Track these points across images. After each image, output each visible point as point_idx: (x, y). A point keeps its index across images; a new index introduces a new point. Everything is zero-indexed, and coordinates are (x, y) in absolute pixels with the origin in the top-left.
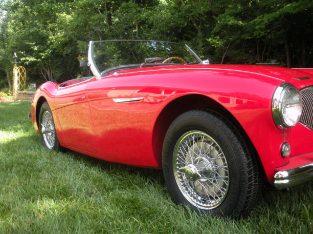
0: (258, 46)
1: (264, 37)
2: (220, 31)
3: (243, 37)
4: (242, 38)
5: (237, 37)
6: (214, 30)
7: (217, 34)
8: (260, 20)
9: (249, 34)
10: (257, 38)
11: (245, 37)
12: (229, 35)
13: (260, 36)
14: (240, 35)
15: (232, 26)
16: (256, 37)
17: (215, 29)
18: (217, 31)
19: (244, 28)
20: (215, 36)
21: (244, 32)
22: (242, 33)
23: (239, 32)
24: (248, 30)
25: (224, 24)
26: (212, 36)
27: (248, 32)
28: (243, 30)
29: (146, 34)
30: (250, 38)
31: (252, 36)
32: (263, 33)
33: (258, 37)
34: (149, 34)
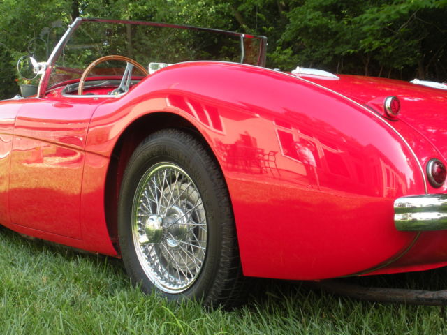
0: (366, 69)
1: (378, 51)
2: (295, 39)
3: (338, 51)
4: (336, 53)
5: (327, 50)
6: (283, 38)
7: (286, 45)
8: (371, 16)
9: (350, 46)
10: (365, 52)
11: (341, 50)
12: (311, 46)
13: (371, 50)
14: (333, 46)
15: (317, 30)
16: (363, 50)
17: (286, 36)
18: (289, 39)
19: (341, 34)
20: (282, 49)
21: (340, 41)
22: (337, 43)
23: (330, 42)
24: (347, 37)
25: (302, 26)
26: (277, 48)
27: (347, 42)
28: (339, 38)
29: (149, 43)
30: (352, 51)
31: (355, 48)
32: (376, 44)
33: (367, 50)
34: (155, 44)
